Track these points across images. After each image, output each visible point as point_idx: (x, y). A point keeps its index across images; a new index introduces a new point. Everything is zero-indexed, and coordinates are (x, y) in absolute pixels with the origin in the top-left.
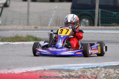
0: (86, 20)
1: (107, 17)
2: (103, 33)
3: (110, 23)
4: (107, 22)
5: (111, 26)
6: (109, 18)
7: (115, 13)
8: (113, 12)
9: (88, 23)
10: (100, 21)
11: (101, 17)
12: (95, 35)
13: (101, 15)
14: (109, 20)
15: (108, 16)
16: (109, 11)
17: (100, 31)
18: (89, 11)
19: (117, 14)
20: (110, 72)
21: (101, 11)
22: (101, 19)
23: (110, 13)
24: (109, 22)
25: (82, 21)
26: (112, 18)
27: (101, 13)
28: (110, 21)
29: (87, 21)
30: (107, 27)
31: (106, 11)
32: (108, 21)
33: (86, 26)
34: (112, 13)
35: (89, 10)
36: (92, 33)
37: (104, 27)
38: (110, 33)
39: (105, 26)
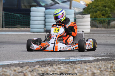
2: (6, 35)
4: (10, 23)
5: (14, 28)
6: (13, 20)
7: (19, 15)
10: (4, 22)
11: (5, 19)
13: (5, 17)
14: (13, 22)
15: (12, 18)
16: (13, 14)
17: (3, 33)
19: (21, 16)
22: (5, 21)
23: (13, 15)
24: (13, 24)
26: (15, 20)
27: (5, 15)
28: (14, 23)
30: (10, 29)
31: (10, 13)
32: (12, 22)
34: (15, 15)
37: (7, 29)
38: (13, 35)
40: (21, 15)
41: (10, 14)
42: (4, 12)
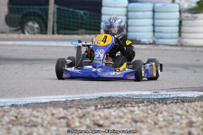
0: (34, 24)
1: (67, 19)
2: (58, 47)
3: (73, 30)
4: (67, 27)
5: (73, 34)
6: (71, 20)
7: (82, 12)
8: (78, 11)
9: (37, 28)
10: (56, 25)
11: (58, 18)
12: (45, 49)
13: (57, 15)
14: (71, 24)
15: (70, 17)
16: (71, 10)
17: (54, 44)
18: (37, 9)
19: (85, 14)
20: (23, 115)
21: (58, 9)
22: (57, 22)
23: (72, 12)
24: (71, 27)
25: (28, 26)
26: (76, 20)
27: (57, 12)
28: (73, 26)
29: (36, 26)
30: (66, 37)
31: (66, 9)
32: (69, 25)
33: (34, 34)
34: (76, 12)
35: (37, 7)
36: (39, 46)
37: (61, 36)
39: (65, 34)
40: (85, 12)
41: (67, 11)
42: (57, 6)
